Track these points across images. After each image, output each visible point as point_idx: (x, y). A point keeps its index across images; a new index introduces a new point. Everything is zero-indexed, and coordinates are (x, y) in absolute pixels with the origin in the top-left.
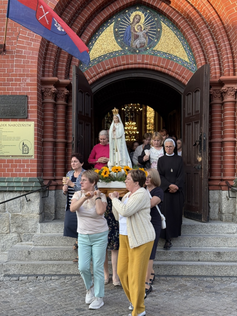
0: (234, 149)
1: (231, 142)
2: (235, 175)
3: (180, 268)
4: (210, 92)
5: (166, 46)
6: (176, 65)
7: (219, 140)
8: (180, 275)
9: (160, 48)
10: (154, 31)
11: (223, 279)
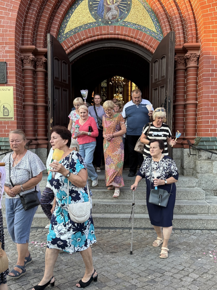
0: (195, 111)
1: (193, 105)
2: (196, 134)
3: (143, 221)
4: (175, 59)
5: (135, 18)
6: (145, 35)
7: (182, 103)
8: (143, 227)
9: (130, 19)
10: (125, 4)
11: (183, 231)
